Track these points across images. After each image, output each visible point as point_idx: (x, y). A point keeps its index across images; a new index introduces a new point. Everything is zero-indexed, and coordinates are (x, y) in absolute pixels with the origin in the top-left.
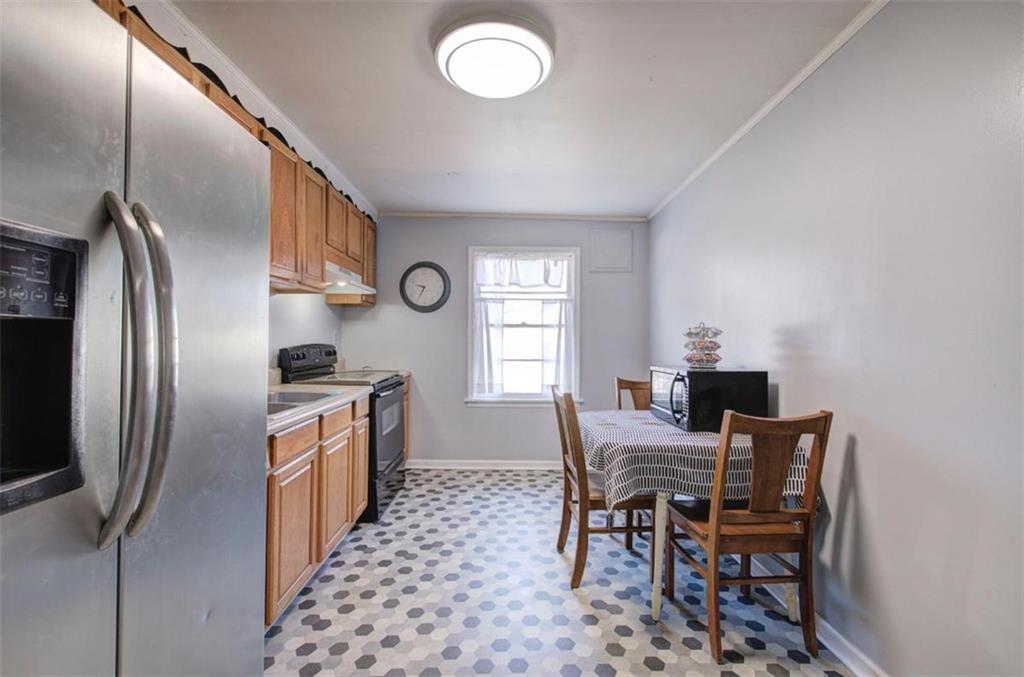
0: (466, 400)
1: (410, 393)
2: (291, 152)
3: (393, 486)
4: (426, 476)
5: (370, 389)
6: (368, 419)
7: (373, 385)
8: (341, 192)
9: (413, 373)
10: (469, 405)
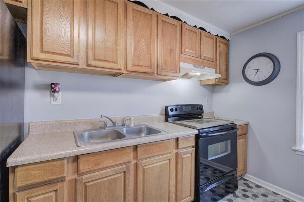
0: (294, 148)
1: (248, 134)
2: (151, 11)
3: (230, 188)
4: (255, 191)
5: (196, 132)
6: (194, 149)
7: (199, 130)
8: (195, 26)
9: (251, 123)
10: (297, 152)
